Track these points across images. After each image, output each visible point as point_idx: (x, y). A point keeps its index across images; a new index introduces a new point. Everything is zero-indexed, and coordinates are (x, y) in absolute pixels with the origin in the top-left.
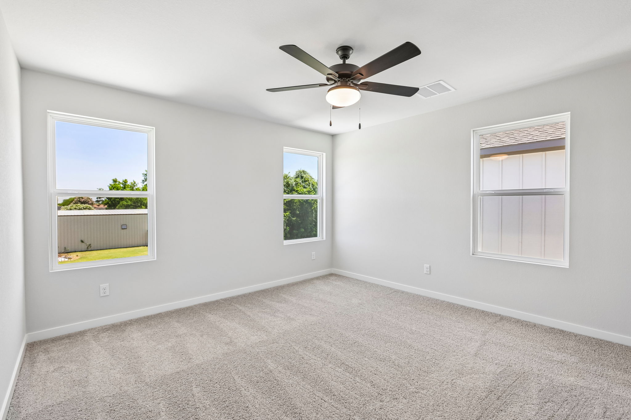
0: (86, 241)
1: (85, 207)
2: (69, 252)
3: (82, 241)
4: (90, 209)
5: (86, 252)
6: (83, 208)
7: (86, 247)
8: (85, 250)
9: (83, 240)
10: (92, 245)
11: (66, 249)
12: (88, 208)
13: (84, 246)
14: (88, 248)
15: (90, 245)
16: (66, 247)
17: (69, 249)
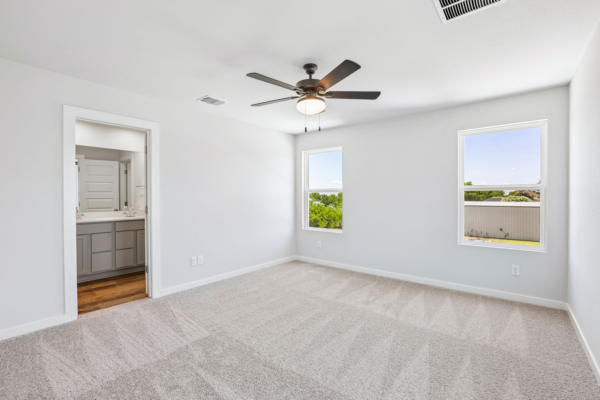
0: (504, 230)
1: (522, 199)
2: (490, 237)
3: (501, 230)
4: (526, 201)
5: (504, 240)
6: (520, 200)
7: (504, 235)
8: (504, 238)
9: (502, 228)
10: (510, 235)
11: (488, 234)
12: (525, 200)
13: (502, 235)
14: (505, 236)
15: (508, 234)
16: (488, 233)
17: (490, 235)
